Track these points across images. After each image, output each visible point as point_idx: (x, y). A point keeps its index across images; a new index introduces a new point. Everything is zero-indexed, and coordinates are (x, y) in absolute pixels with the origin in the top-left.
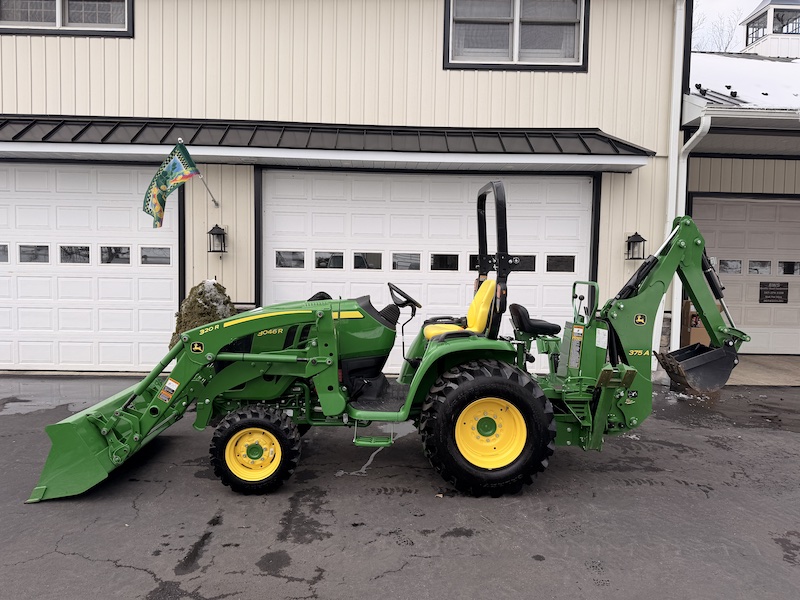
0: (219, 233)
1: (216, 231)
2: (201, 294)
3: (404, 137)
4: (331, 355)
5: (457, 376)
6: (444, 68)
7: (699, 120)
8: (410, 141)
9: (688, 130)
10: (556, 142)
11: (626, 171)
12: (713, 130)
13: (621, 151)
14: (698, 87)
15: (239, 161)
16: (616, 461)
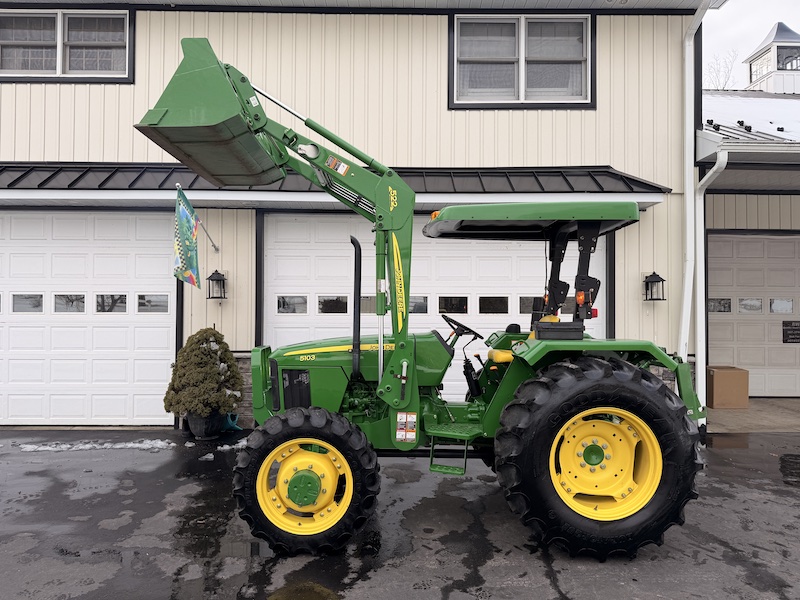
0: (218, 279)
1: (215, 277)
3: (409, 178)
6: (450, 108)
7: (715, 156)
9: (703, 166)
10: (567, 180)
11: (641, 209)
12: (730, 165)
13: (635, 188)
14: (710, 122)
15: (239, 205)
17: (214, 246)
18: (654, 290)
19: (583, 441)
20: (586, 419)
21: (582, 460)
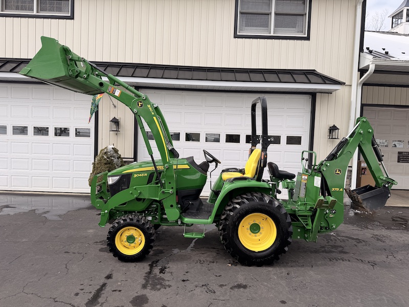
0: (116, 122)
1: (114, 120)
2: (106, 153)
3: (212, 73)
4: (172, 188)
5: (239, 201)
6: (235, 37)
7: (368, 66)
8: (216, 75)
9: (362, 71)
10: (292, 76)
11: (329, 92)
12: (376, 71)
13: (327, 82)
14: (368, 49)
16: (323, 247)
17: (113, 104)
18: (334, 134)
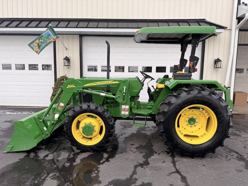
1: (66, 59)
3: (133, 23)
7: (245, 14)
9: (240, 19)
14: (243, 3)
17: (65, 48)
18: (218, 64)
19: (188, 116)
20: (190, 108)
21: (187, 123)
